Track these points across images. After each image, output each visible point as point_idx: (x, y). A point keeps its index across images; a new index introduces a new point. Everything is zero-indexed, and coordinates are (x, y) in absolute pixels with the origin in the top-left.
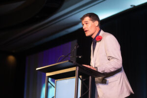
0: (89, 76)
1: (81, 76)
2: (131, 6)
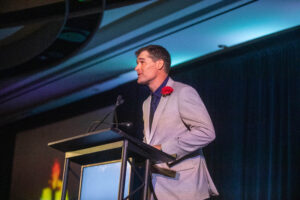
0: (145, 159)
1: (131, 159)
2: (220, 46)
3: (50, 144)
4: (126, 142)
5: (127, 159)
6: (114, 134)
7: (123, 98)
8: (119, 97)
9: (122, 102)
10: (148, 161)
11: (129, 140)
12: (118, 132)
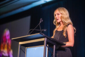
1: (48, 45)
3: (12, 39)
4: (46, 39)
5: (46, 46)
6: (41, 35)
7: (42, 19)
8: (41, 19)
9: (42, 21)
10: (54, 46)
11: (47, 38)
12: (42, 34)
